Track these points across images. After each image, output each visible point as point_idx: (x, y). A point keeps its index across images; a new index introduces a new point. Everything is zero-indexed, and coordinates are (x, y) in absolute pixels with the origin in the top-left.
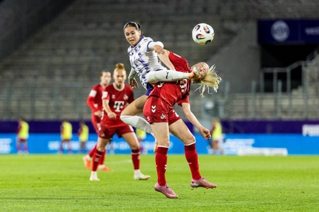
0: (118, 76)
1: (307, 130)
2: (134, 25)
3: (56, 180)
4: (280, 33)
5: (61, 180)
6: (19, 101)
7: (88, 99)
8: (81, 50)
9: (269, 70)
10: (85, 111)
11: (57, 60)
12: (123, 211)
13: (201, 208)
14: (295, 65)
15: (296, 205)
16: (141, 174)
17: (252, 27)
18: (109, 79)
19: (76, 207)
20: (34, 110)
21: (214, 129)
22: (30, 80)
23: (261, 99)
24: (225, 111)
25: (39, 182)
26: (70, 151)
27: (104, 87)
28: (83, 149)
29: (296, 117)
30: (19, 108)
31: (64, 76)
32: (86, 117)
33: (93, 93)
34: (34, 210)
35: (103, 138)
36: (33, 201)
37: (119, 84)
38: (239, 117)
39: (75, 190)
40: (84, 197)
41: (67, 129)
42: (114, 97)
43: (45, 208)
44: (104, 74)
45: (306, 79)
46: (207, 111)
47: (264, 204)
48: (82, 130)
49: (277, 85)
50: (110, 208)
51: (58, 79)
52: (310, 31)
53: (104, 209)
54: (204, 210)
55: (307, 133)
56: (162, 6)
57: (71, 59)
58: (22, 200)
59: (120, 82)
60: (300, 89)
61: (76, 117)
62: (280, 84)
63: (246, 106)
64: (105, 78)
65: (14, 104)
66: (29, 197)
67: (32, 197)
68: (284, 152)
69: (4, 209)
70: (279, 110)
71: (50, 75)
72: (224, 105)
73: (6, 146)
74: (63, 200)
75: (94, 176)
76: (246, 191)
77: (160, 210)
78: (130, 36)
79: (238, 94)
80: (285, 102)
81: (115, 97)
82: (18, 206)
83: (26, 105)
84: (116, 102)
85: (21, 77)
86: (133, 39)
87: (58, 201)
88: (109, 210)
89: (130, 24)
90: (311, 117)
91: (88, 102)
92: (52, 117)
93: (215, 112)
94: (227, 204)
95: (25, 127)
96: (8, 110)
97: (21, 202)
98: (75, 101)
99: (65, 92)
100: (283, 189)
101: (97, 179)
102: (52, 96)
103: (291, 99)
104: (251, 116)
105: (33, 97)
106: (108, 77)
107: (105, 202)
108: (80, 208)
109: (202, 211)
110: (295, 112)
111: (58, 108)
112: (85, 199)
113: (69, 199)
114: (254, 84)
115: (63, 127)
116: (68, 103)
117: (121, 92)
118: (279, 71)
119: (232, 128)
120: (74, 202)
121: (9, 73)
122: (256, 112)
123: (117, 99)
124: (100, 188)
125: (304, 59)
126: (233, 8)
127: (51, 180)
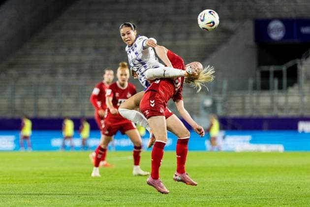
0: (122, 75)
1: (303, 126)
2: (129, 26)
3: (59, 176)
4: (277, 31)
5: (64, 176)
6: (23, 98)
7: (92, 97)
8: (82, 49)
9: (265, 68)
10: (87, 109)
11: (59, 59)
12: (124, 206)
13: (200, 203)
14: (290, 64)
15: (292, 200)
16: (140, 170)
17: (249, 26)
18: (112, 78)
19: (78, 203)
20: (37, 108)
21: (211, 125)
22: (34, 79)
23: (258, 96)
24: (223, 108)
25: (42, 178)
26: (72, 147)
27: (107, 86)
28: (85, 146)
29: (292, 114)
30: (23, 106)
31: (67, 74)
32: (88, 114)
33: (96, 91)
34: (37, 205)
35: (106, 135)
36: (37, 196)
37: (122, 82)
38: (237, 114)
39: (77, 186)
40: (85, 193)
41: (69, 126)
42: (117, 95)
43: (48, 204)
44: (107, 72)
45: (302, 77)
46: (206, 108)
47: (261, 199)
48: (83, 127)
49: (274, 83)
50: (111, 204)
51: (60, 78)
52: (306, 30)
53: (105, 204)
54: (202, 205)
55: (303, 129)
56: (161, 6)
57: (73, 58)
58: (26, 196)
59: (124, 80)
60: (296, 87)
61: (78, 114)
62: (276, 82)
63: (243, 103)
64: (108, 76)
65: (18, 102)
66: (32, 193)
67: (35, 193)
68: (280, 148)
69: (8, 205)
70: (275, 108)
71: (53, 73)
72: (222, 103)
73: (10, 143)
74: (65, 196)
75: (96, 172)
76: (243, 186)
77: (160, 205)
78: (126, 36)
79: (235, 92)
80: (281, 99)
81: (119, 95)
82: (22, 201)
83: (29, 103)
84: (120, 100)
85: (25, 75)
86: (129, 39)
87: (61, 196)
88: (110, 205)
89: (125, 24)
90: (307, 114)
91: (91, 99)
92: (55, 115)
93: (213, 109)
94: (225, 199)
95: (28, 124)
96: (12, 108)
97: (25, 197)
98: (77, 99)
99: (67, 90)
100: (280, 184)
101: (98, 175)
102: (54, 94)
103: (287, 96)
104: (248, 113)
105: (36, 95)
106: (111, 75)
107: (107, 197)
108: (82, 204)
109: (201, 206)
110: (291, 109)
111: (60, 106)
112: (86, 195)
113: (71, 195)
114: (251, 82)
115: (65, 125)
116: (70, 101)
117: (124, 90)
118: (275, 70)
119: (230, 125)
120: (76, 197)
121: (13, 72)
122: (253, 109)
123: (121, 97)
124: (101, 184)
125: (300, 57)
126: (230, 8)
127: (53, 177)
